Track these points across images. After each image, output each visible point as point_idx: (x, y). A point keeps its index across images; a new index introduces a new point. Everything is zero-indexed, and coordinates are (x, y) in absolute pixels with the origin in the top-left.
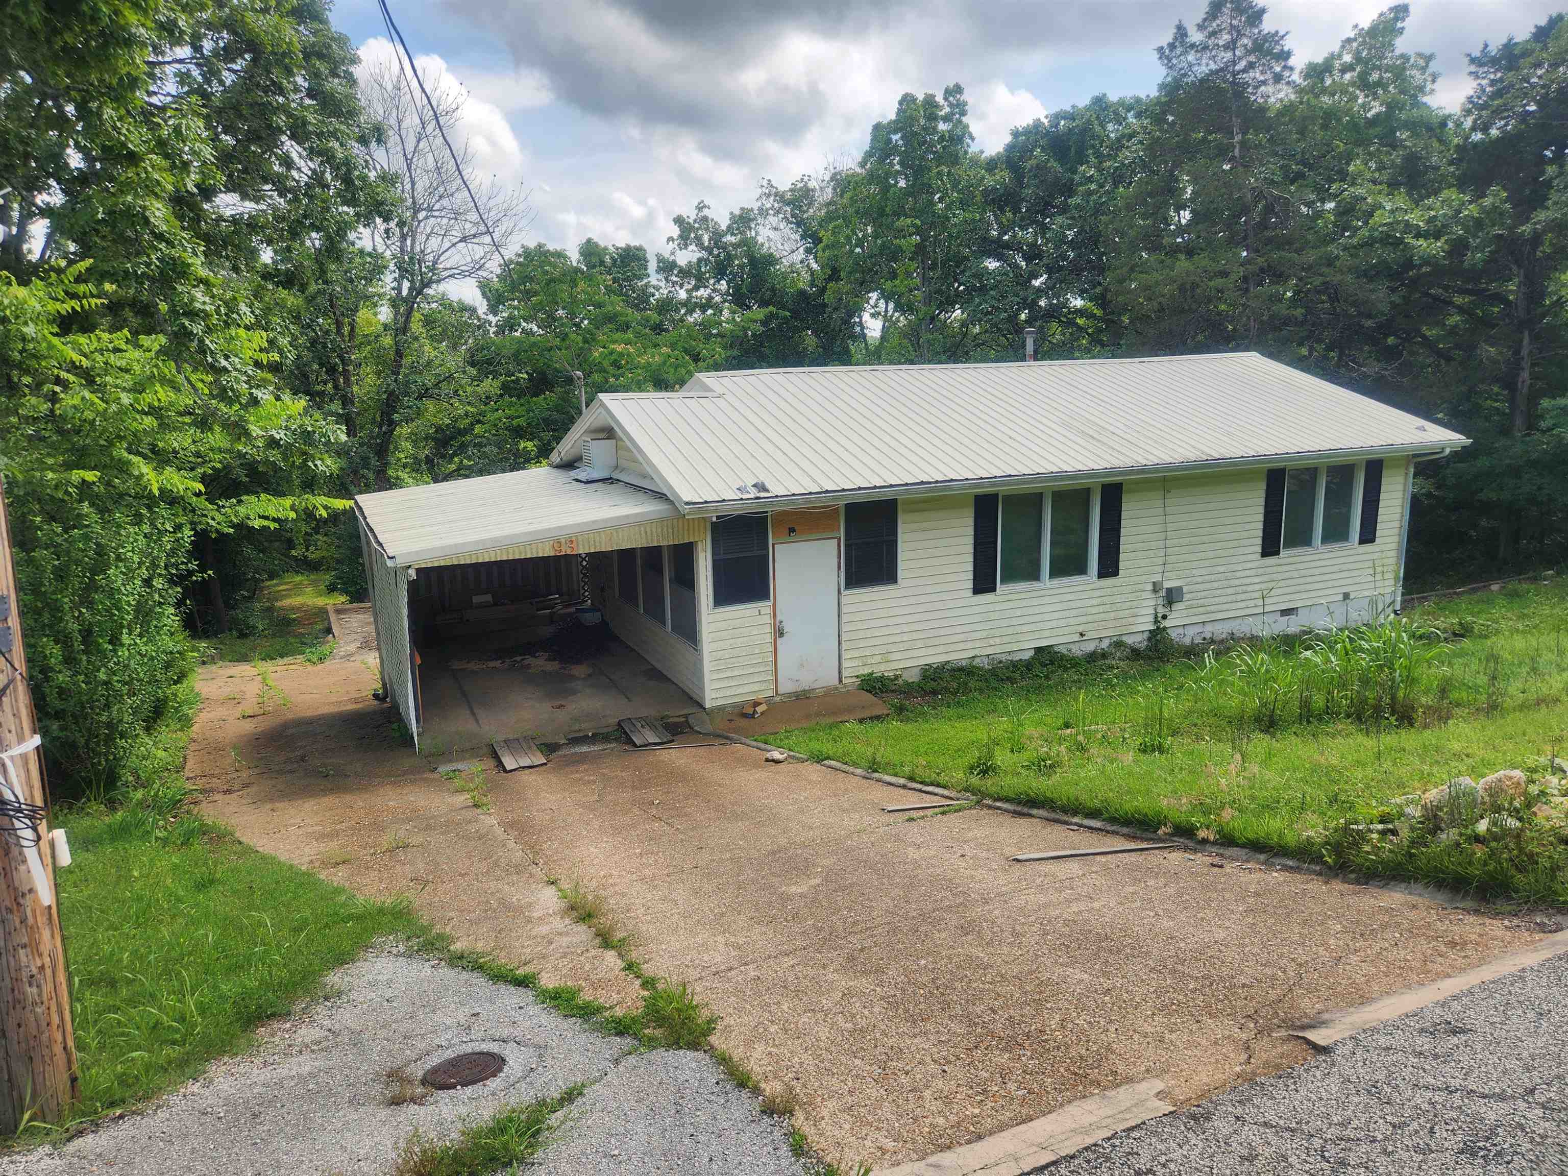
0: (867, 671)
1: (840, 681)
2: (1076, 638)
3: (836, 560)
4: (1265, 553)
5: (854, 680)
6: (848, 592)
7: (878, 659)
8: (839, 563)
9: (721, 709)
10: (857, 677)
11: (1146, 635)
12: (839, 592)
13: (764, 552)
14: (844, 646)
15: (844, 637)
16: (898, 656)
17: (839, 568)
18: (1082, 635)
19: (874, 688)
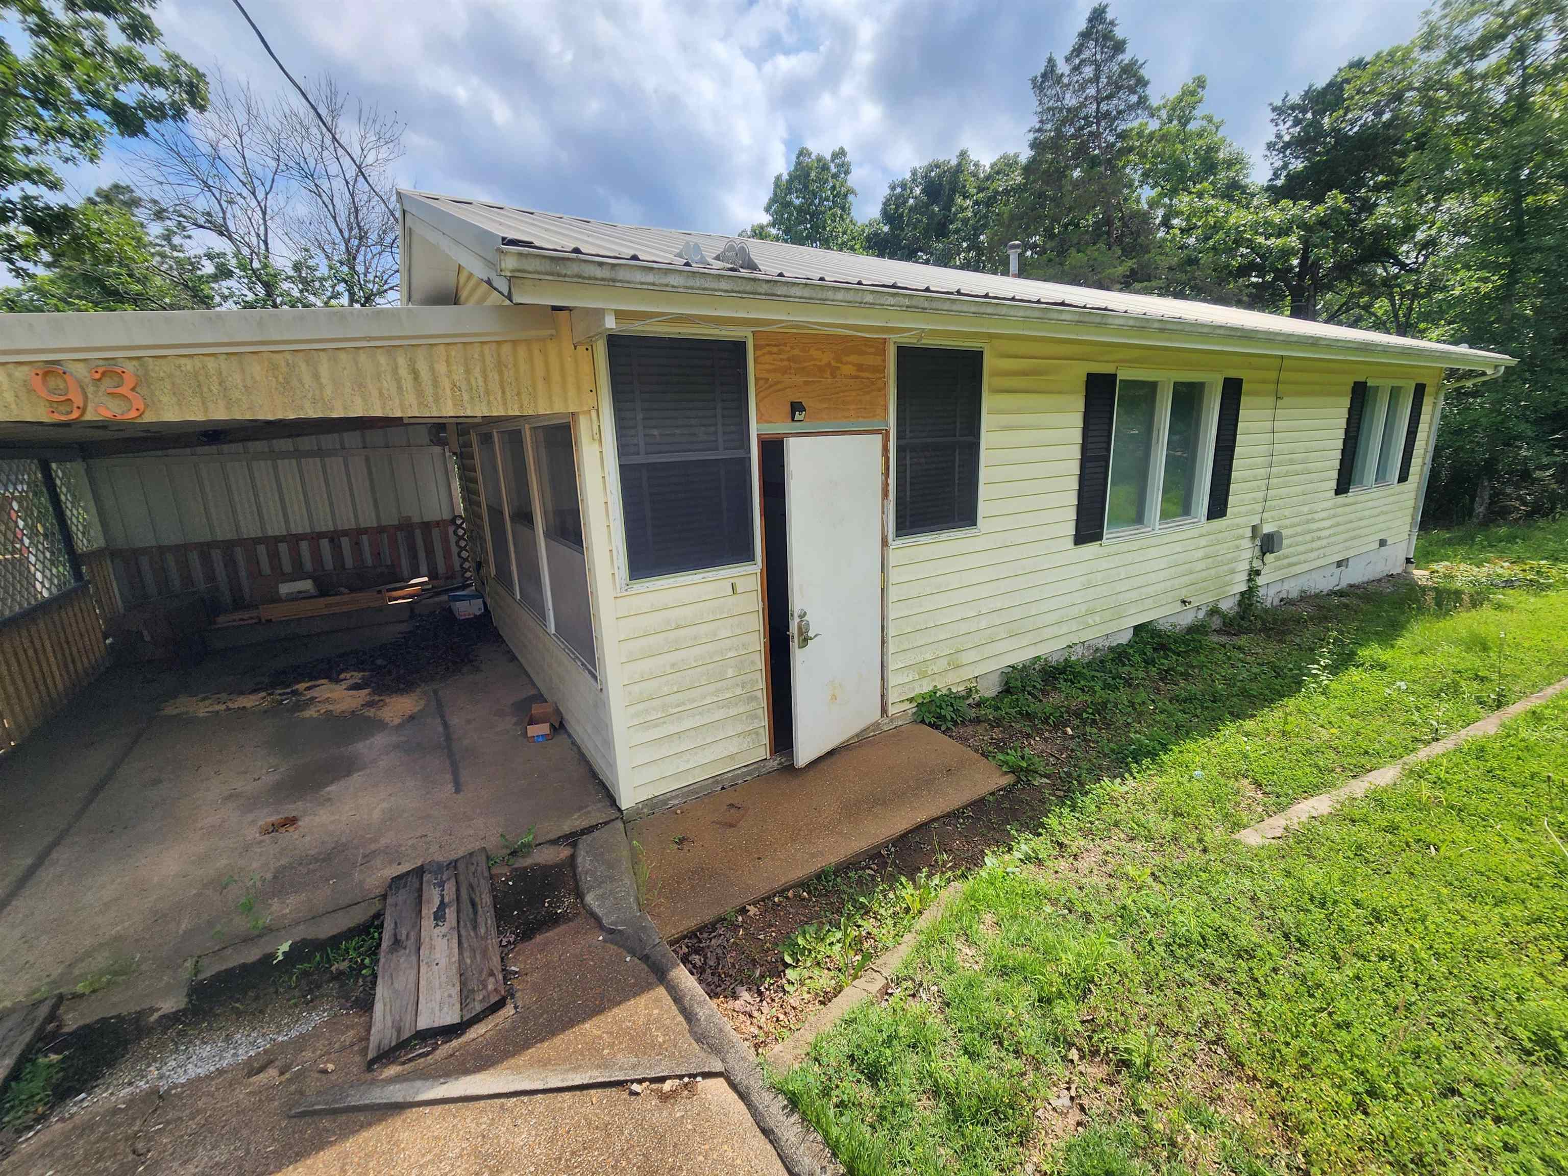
0: (925, 687)
1: (884, 710)
2: (1179, 607)
3: (879, 479)
4: (1338, 492)
5: (907, 706)
6: (900, 542)
7: (942, 664)
8: (885, 486)
9: (654, 805)
10: (911, 700)
11: (1238, 598)
12: (885, 543)
13: (740, 454)
14: (891, 648)
15: (891, 631)
16: (972, 656)
17: (885, 494)
18: (1184, 602)
19: (940, 717)
